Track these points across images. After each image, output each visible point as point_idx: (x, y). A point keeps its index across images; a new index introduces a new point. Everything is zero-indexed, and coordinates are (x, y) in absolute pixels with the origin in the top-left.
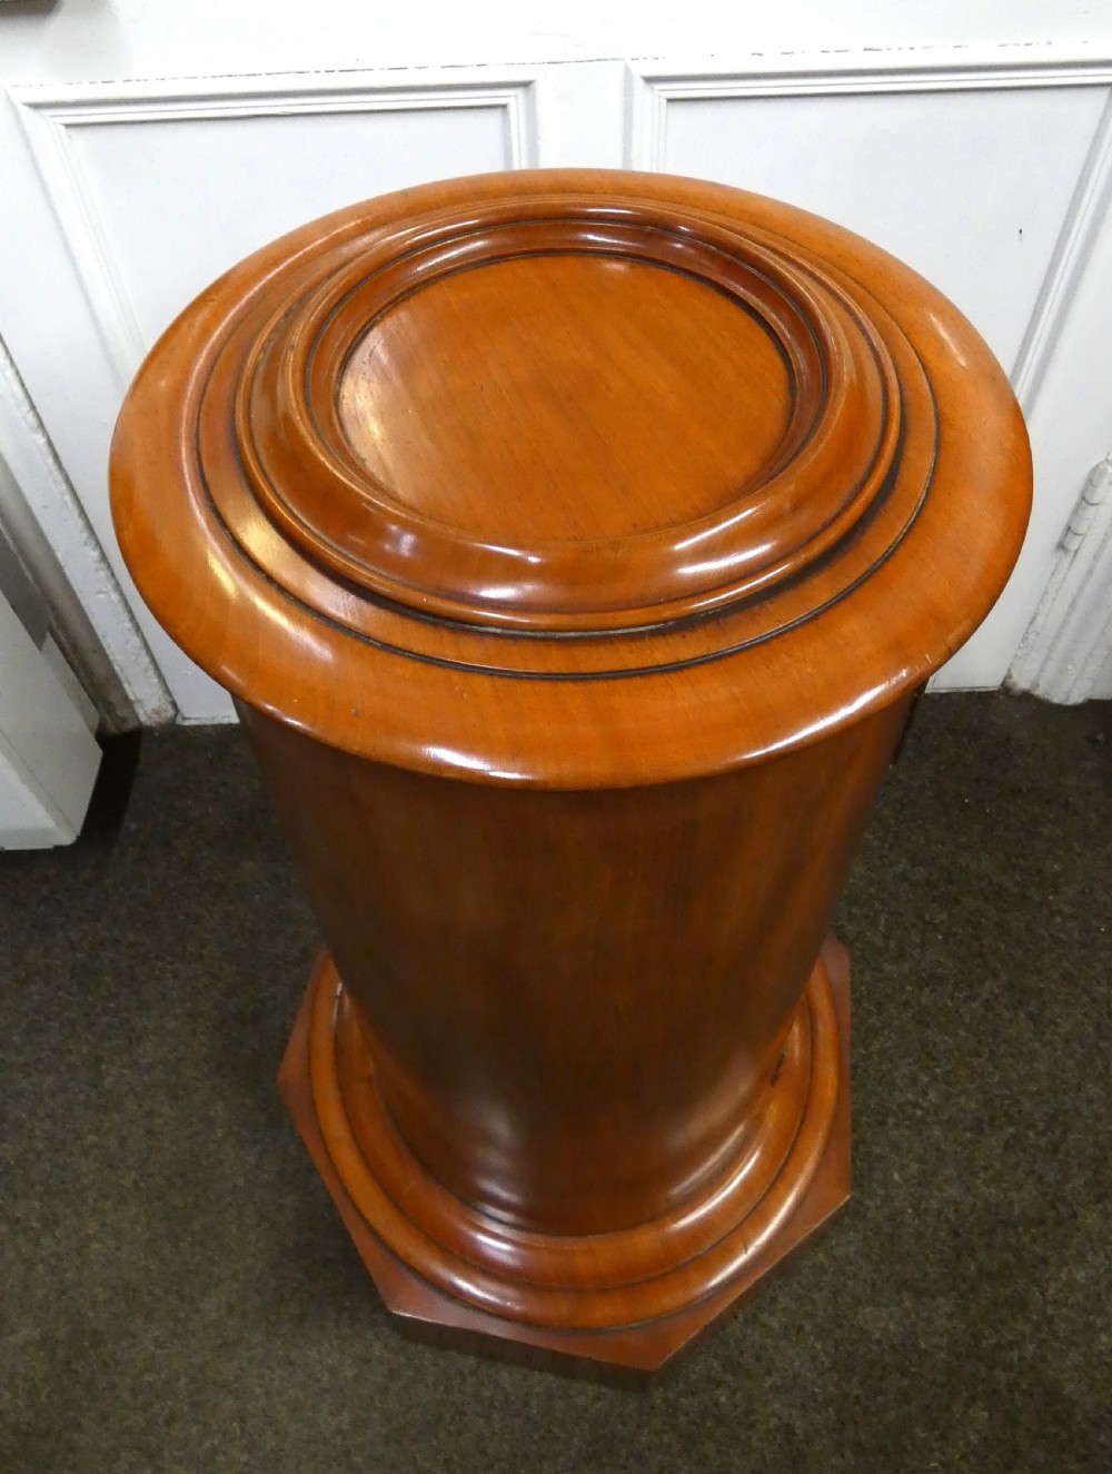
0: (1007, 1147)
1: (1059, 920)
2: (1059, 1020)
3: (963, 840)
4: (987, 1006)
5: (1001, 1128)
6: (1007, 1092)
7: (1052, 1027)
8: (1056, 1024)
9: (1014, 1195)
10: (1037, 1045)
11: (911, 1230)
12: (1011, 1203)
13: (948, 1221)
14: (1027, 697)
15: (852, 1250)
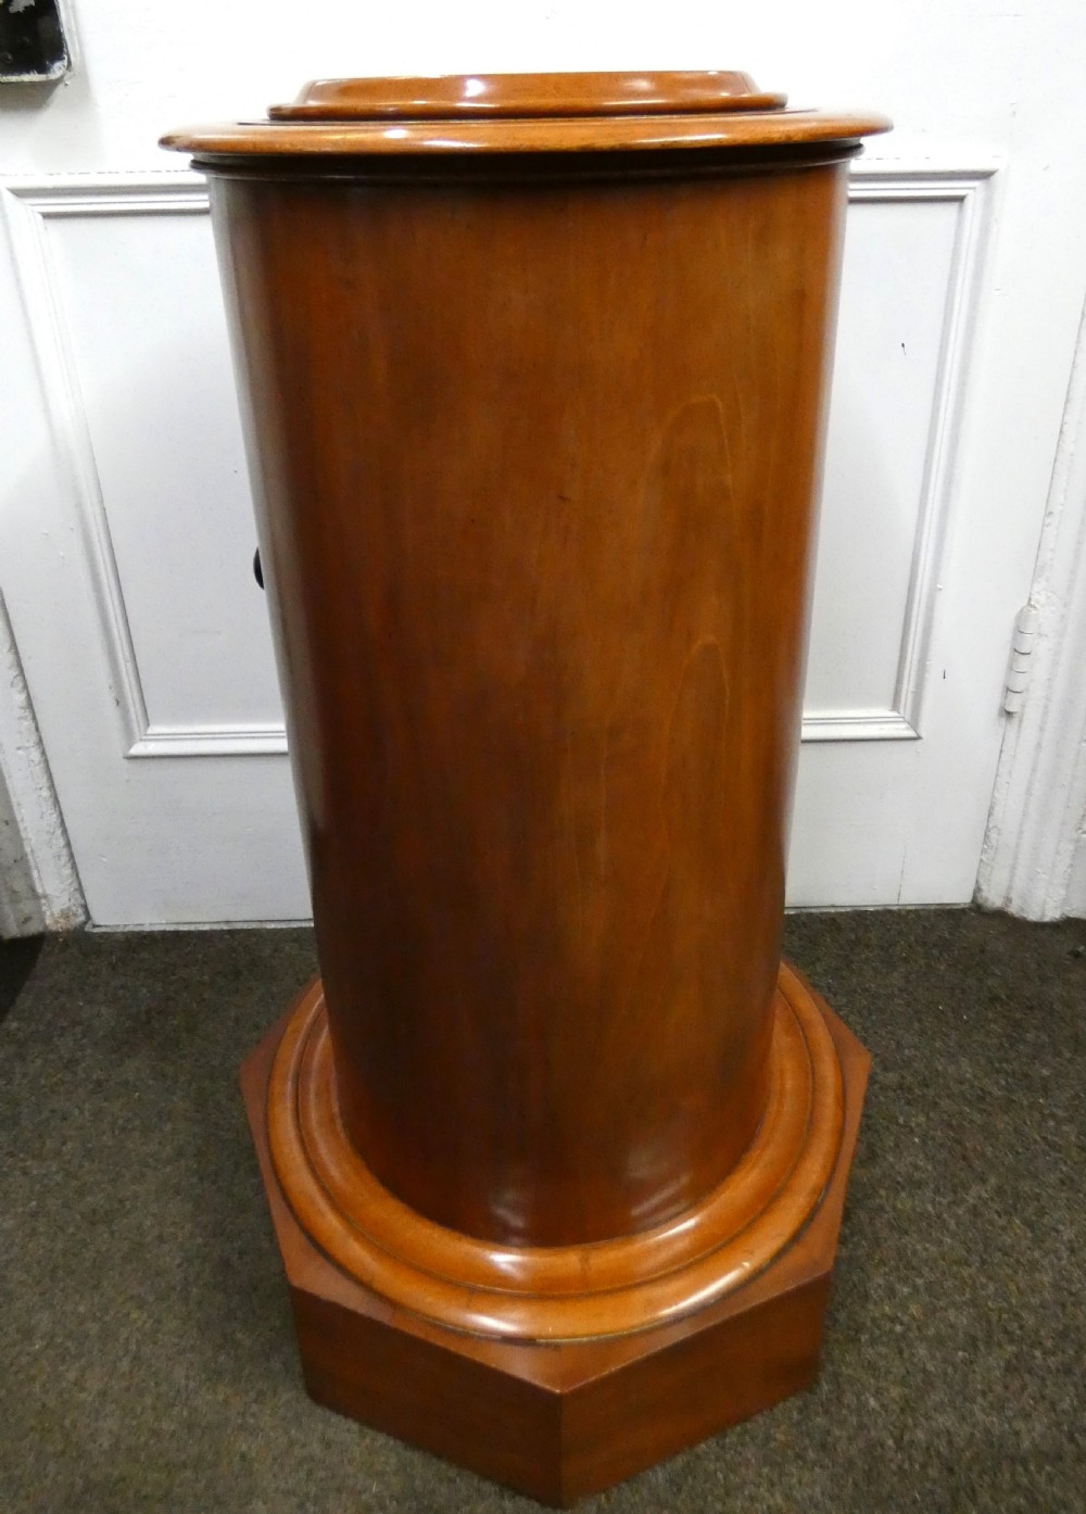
0: (1009, 1369)
1: (1052, 1123)
2: (1061, 1228)
3: (938, 1044)
4: (975, 1212)
5: (1000, 1345)
6: (1005, 1305)
7: (1053, 1234)
8: (1057, 1231)
9: (1020, 1425)
10: (1037, 1254)
11: (894, 1467)
12: (1017, 1433)
13: (939, 1454)
14: (1001, 915)
15: (818, 1489)
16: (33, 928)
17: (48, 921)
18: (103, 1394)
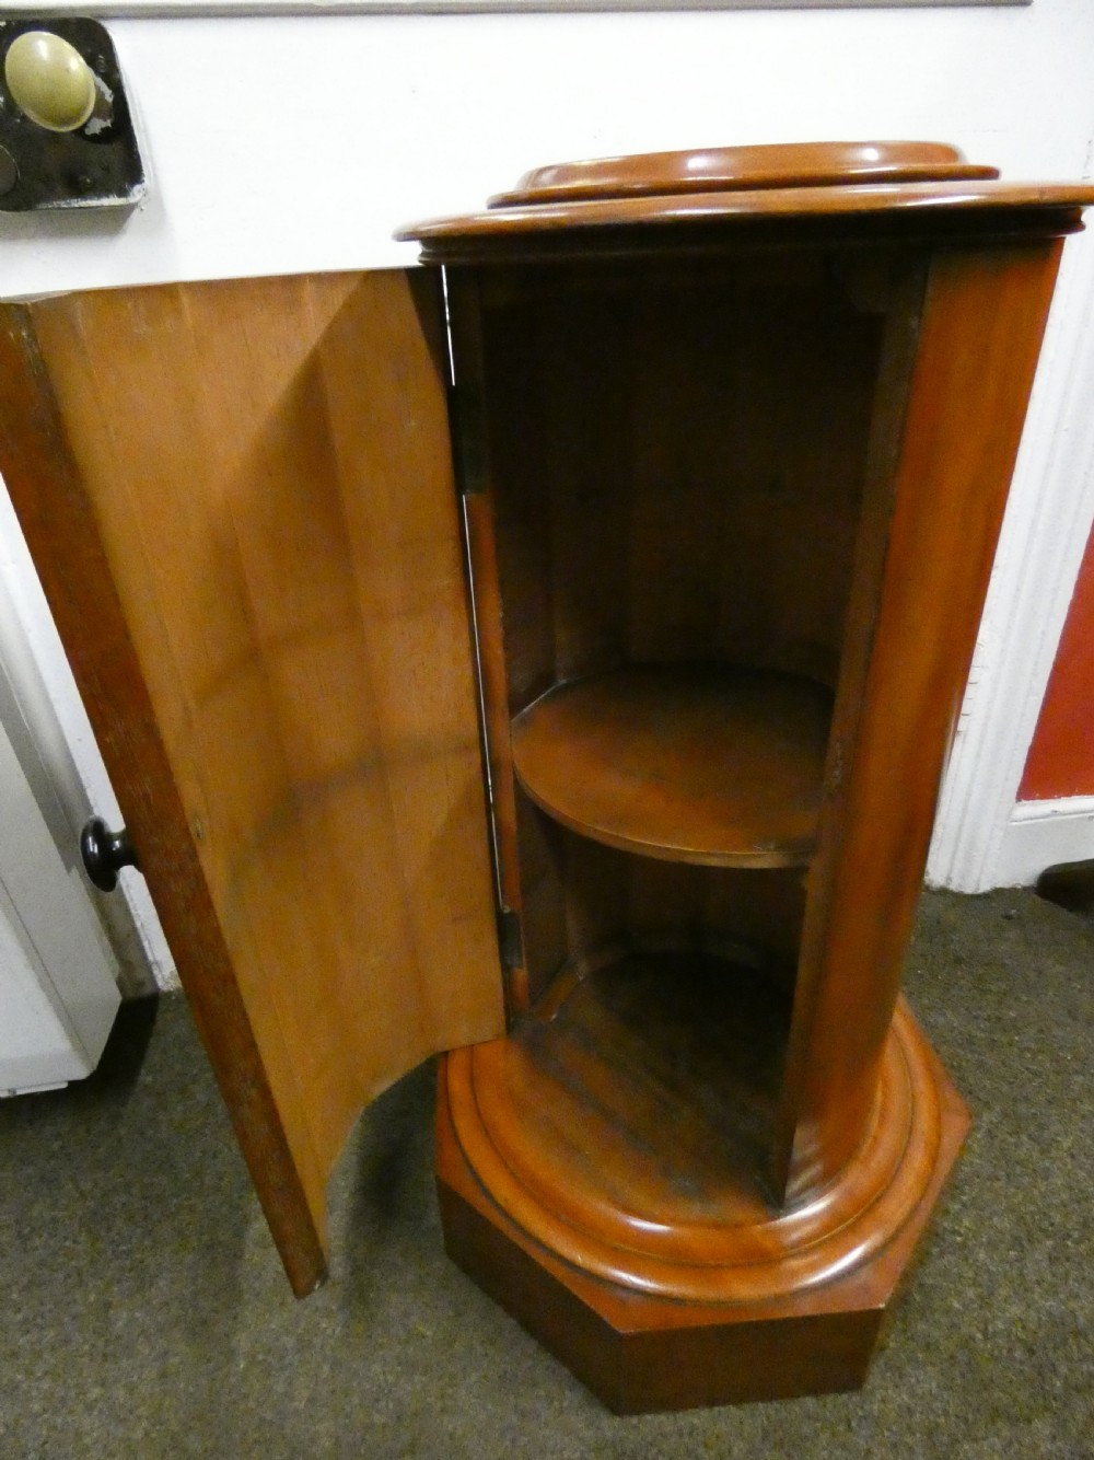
0: (1052, 1260)
1: (1029, 1055)
2: (1060, 1139)
5: (1040, 1242)
6: (1034, 1208)
7: (1055, 1145)
8: (1057, 1142)
9: (1073, 1305)
10: (1047, 1163)
11: (987, 1355)
12: (1074, 1312)
13: (1019, 1340)
14: (943, 892)
15: (934, 1385)
16: (147, 990)
17: (160, 983)
18: (311, 1400)
